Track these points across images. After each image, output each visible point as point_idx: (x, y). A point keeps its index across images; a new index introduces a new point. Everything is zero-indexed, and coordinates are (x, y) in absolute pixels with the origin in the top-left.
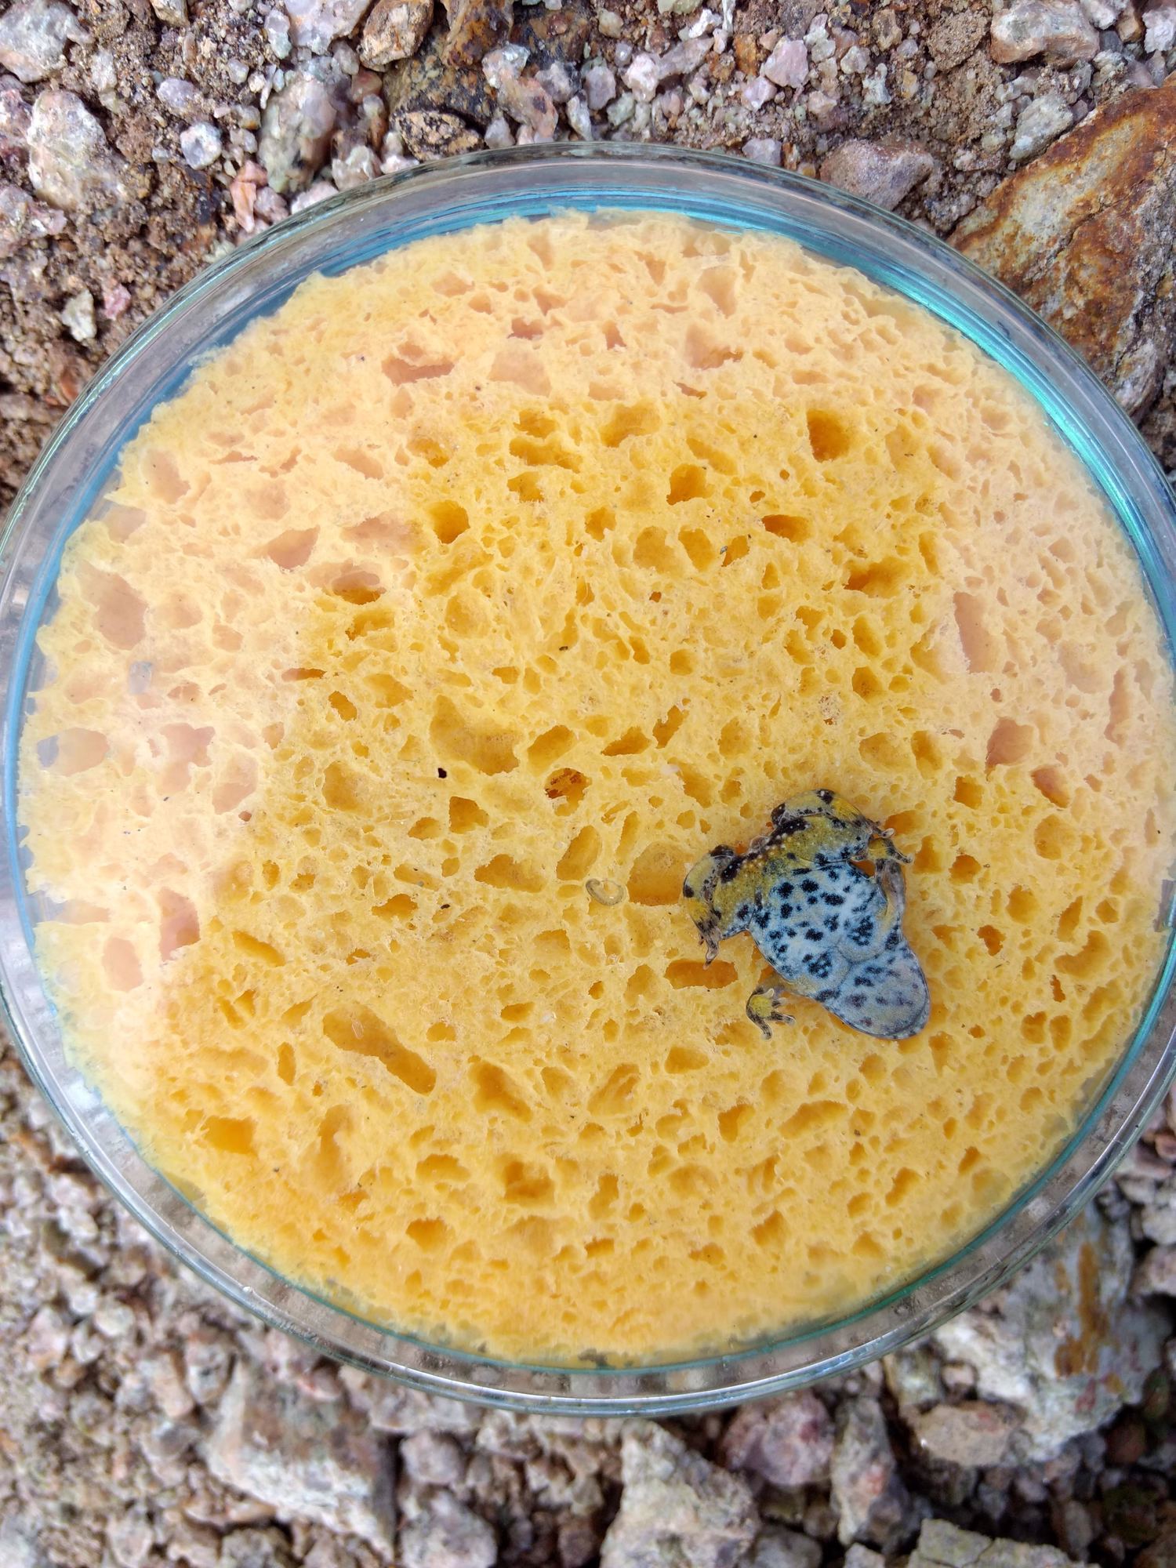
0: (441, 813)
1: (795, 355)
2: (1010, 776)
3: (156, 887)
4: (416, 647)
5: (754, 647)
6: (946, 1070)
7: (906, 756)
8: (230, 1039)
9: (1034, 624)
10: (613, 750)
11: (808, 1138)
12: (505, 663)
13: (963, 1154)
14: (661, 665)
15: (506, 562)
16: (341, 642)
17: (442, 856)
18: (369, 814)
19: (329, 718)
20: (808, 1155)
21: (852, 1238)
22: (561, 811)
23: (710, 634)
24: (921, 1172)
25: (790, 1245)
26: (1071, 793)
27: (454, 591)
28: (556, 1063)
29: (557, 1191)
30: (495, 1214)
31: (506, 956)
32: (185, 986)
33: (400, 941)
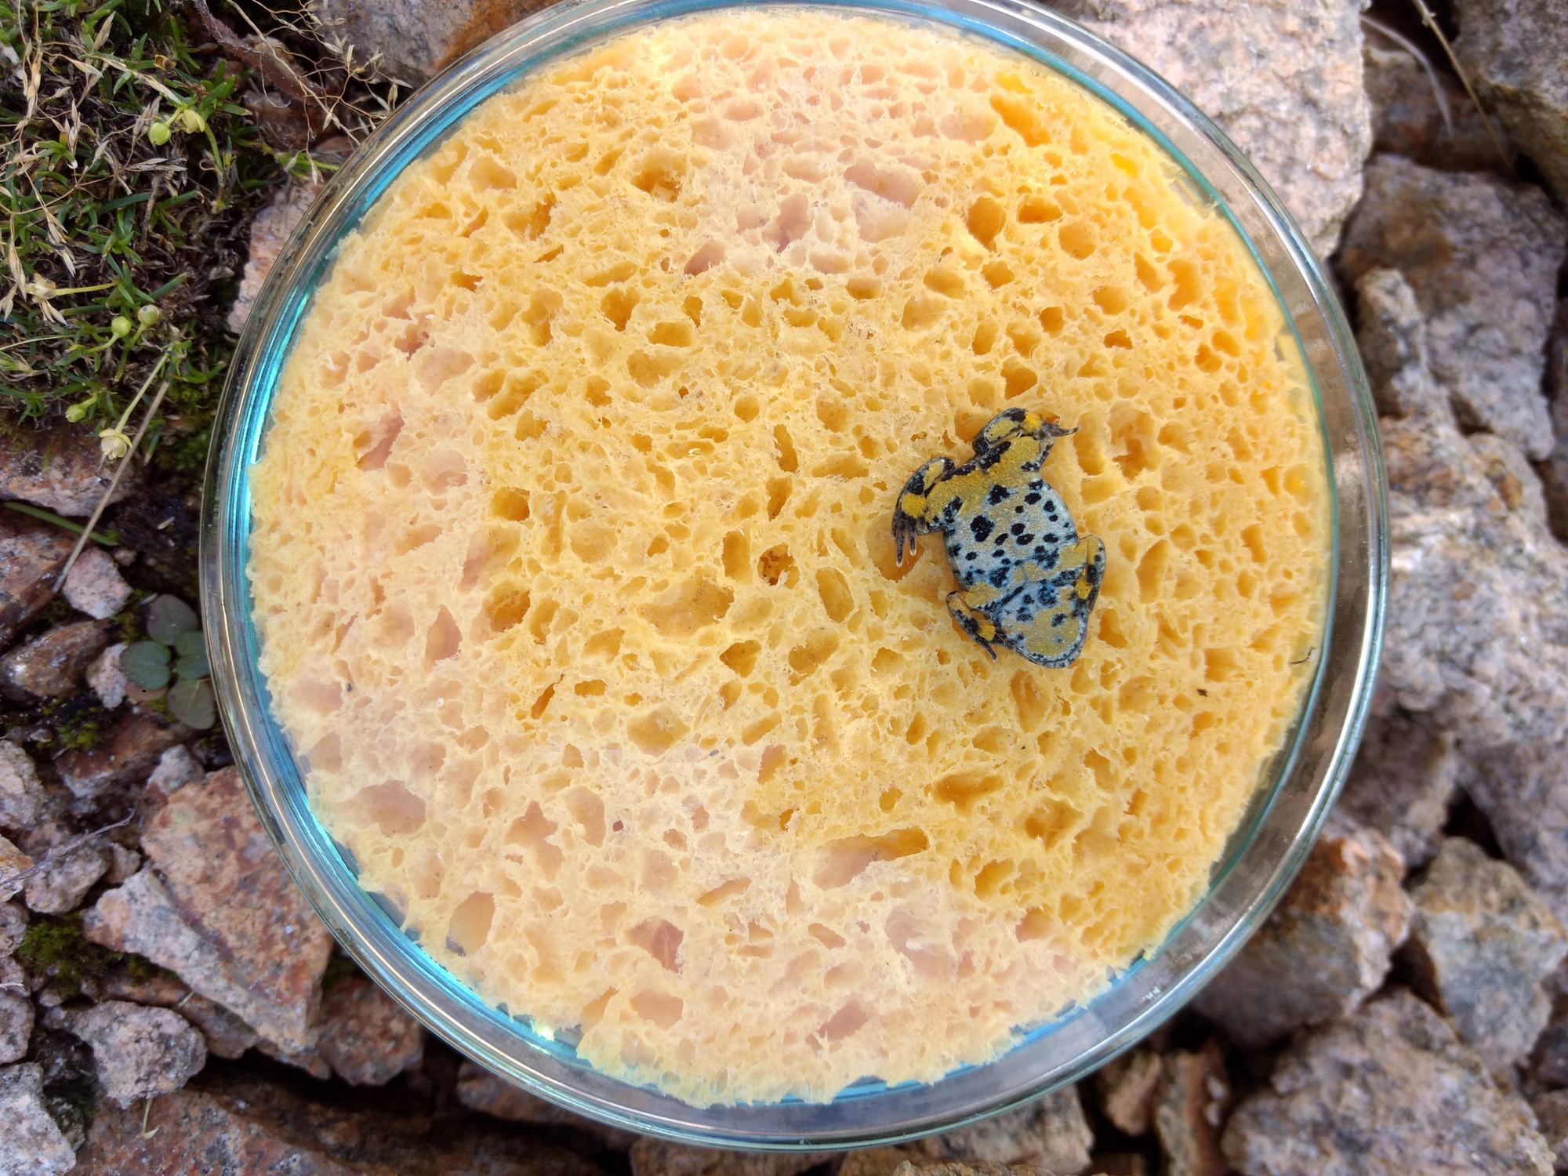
0: (726, 674)
1: (584, 161)
2: (1009, 237)
3: (620, 936)
4: (588, 600)
5: (775, 350)
6: (1192, 447)
7: (936, 301)
8: (776, 966)
9: (910, 136)
10: (774, 512)
11: (1166, 586)
12: (649, 542)
13: (1263, 482)
14: (737, 426)
15: (575, 484)
16: (541, 653)
17: (757, 699)
18: (687, 729)
19: (592, 706)
20: (1178, 595)
21: (1267, 608)
22: (790, 584)
23: (743, 373)
24: (1254, 522)
25: (1239, 660)
26: (1055, 203)
27: (567, 540)
28: (974, 731)
29: (1072, 804)
30: (1057, 864)
31: (868, 706)
32: (709, 970)
33: (798, 778)
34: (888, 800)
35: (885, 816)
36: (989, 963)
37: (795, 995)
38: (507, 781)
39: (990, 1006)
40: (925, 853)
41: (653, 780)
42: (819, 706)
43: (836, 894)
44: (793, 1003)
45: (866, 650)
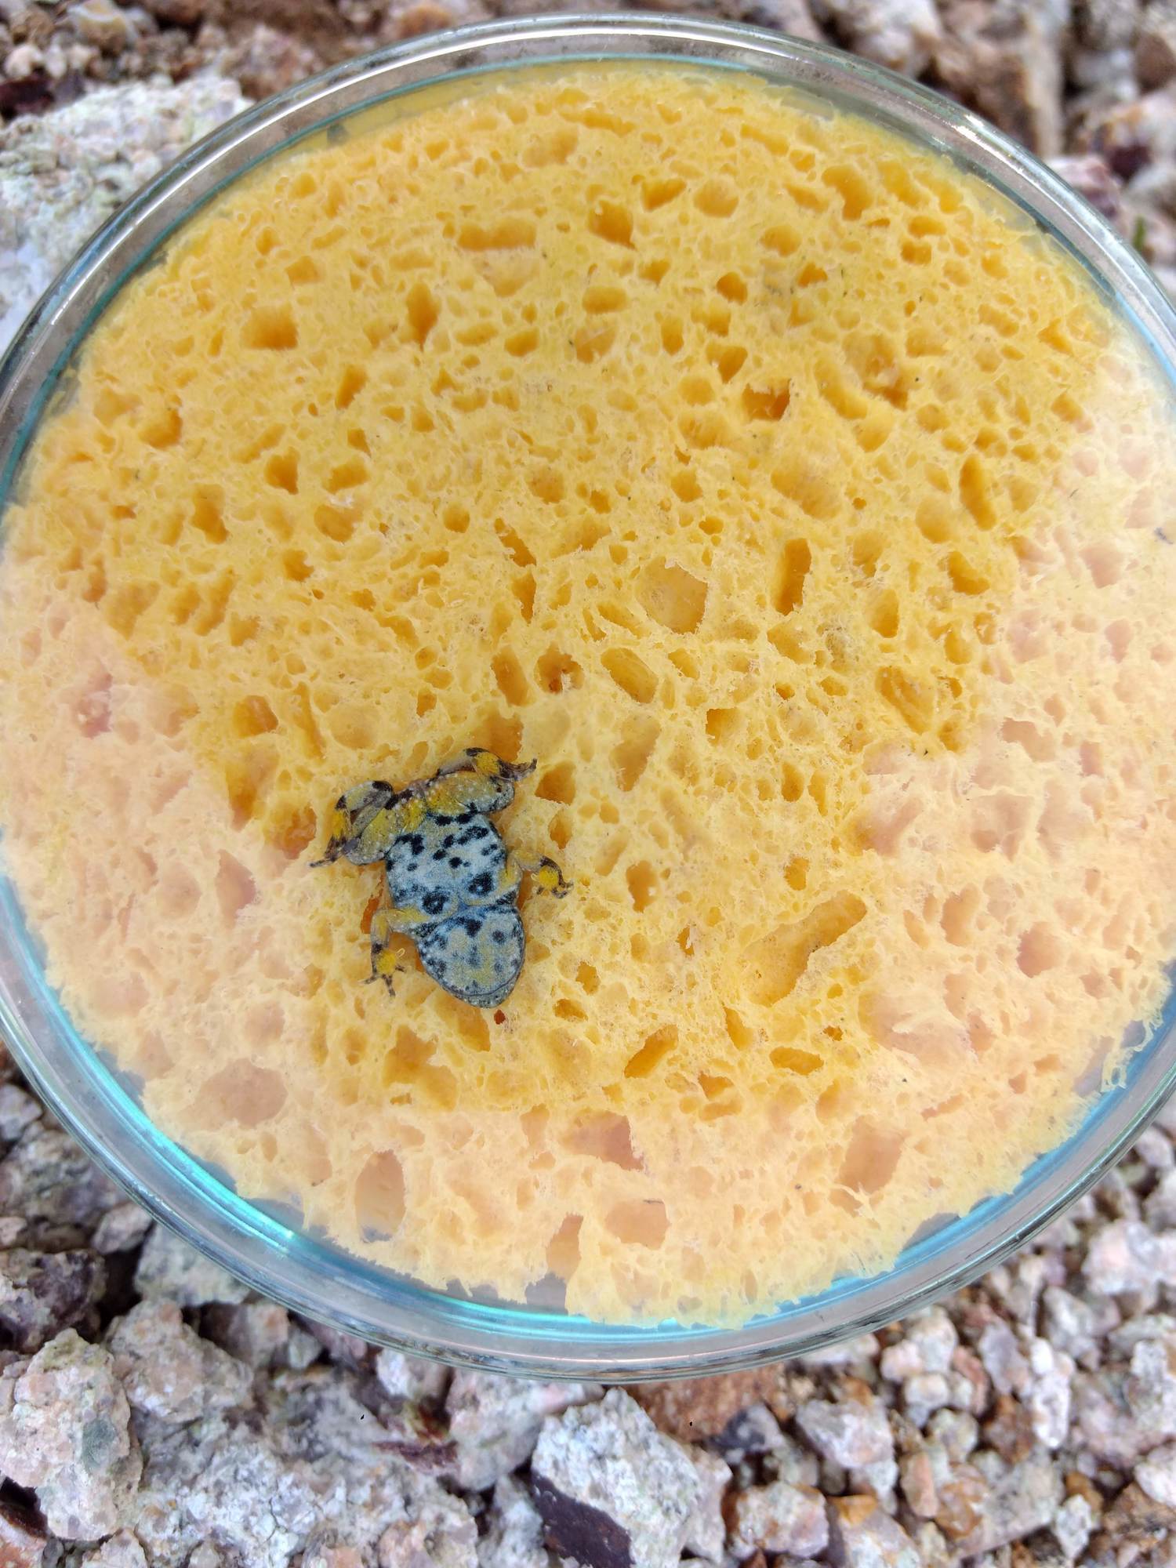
0: (549, 810)
1: (193, 351)
2: (645, 229)
3: (555, 1148)
6: (946, 346)
7: (605, 323)
8: (754, 1119)
9: (501, 184)
10: (528, 613)
11: (999, 503)
12: (414, 702)
13: (1047, 346)
14: (453, 543)
15: (311, 671)
17: (596, 820)
20: (1019, 507)
21: (1124, 477)
22: (576, 682)
23: (436, 484)
24: (1059, 391)
25: (1122, 547)
26: (674, 176)
27: (326, 732)
28: (859, 758)
29: (1011, 791)
31: (724, 779)
32: (677, 1152)
33: (679, 889)
34: (795, 874)
35: (800, 896)
36: (1005, 1018)
37: (791, 1146)
38: (361, 1015)
39: (1032, 1070)
40: (868, 919)
42: (668, 801)
43: (784, 1005)
44: (793, 1157)
45: (693, 720)
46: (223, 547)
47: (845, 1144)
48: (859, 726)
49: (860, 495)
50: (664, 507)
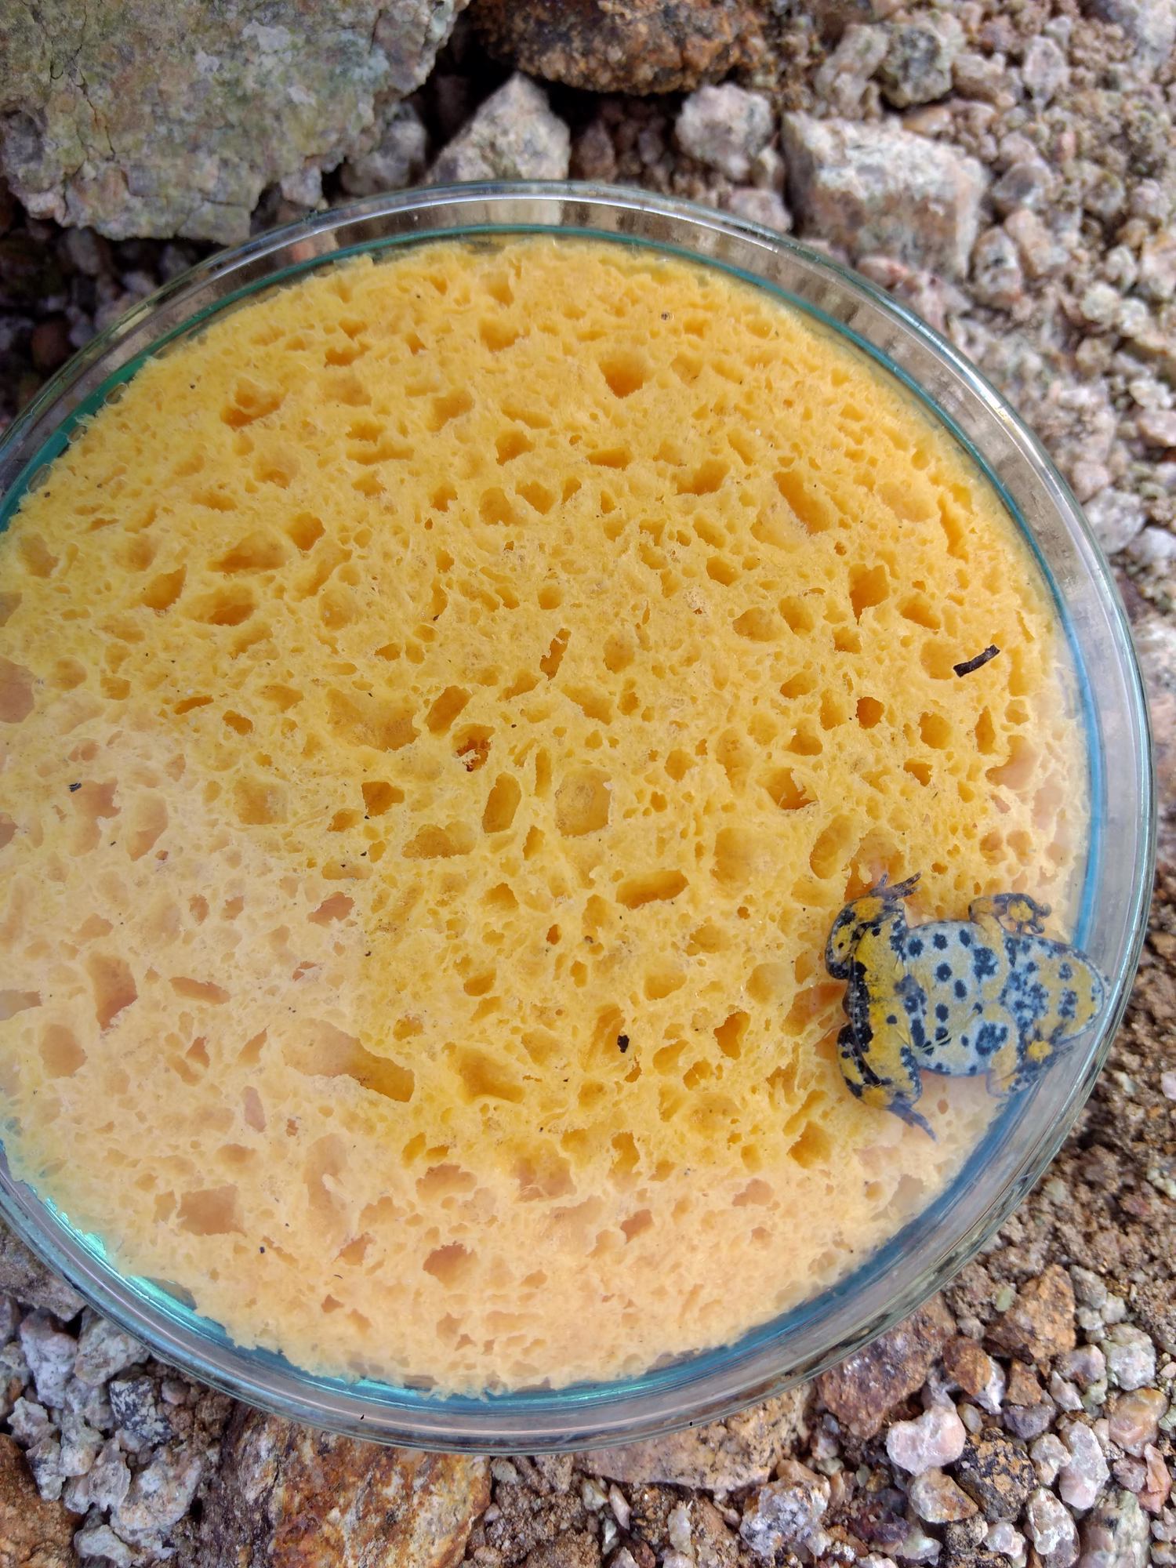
0: (356, 802)
1: (574, 322)
2: (879, 616)
3: (85, 952)
4: (297, 651)
5: (611, 566)
7: (779, 628)
8: (190, 1100)
9: (851, 480)
10: (509, 694)
14: (530, 606)
15: (365, 552)
16: (225, 664)
17: (366, 843)
19: (227, 737)
23: (568, 566)
26: (941, 618)
27: (323, 591)
28: (533, 1026)
29: (573, 1170)
30: (515, 1218)
31: (454, 927)
32: (131, 1053)
33: (343, 942)
34: (408, 1028)
35: (391, 1040)
37: (184, 1141)
38: (110, 743)
39: (347, 1309)
40: (401, 1106)
41: (223, 843)
42: (413, 893)
43: (294, 1076)
44: (177, 1147)
45: (490, 875)
46: (428, 435)
47: (207, 1186)
48: (559, 1013)
49: (751, 910)
50: (653, 756)
